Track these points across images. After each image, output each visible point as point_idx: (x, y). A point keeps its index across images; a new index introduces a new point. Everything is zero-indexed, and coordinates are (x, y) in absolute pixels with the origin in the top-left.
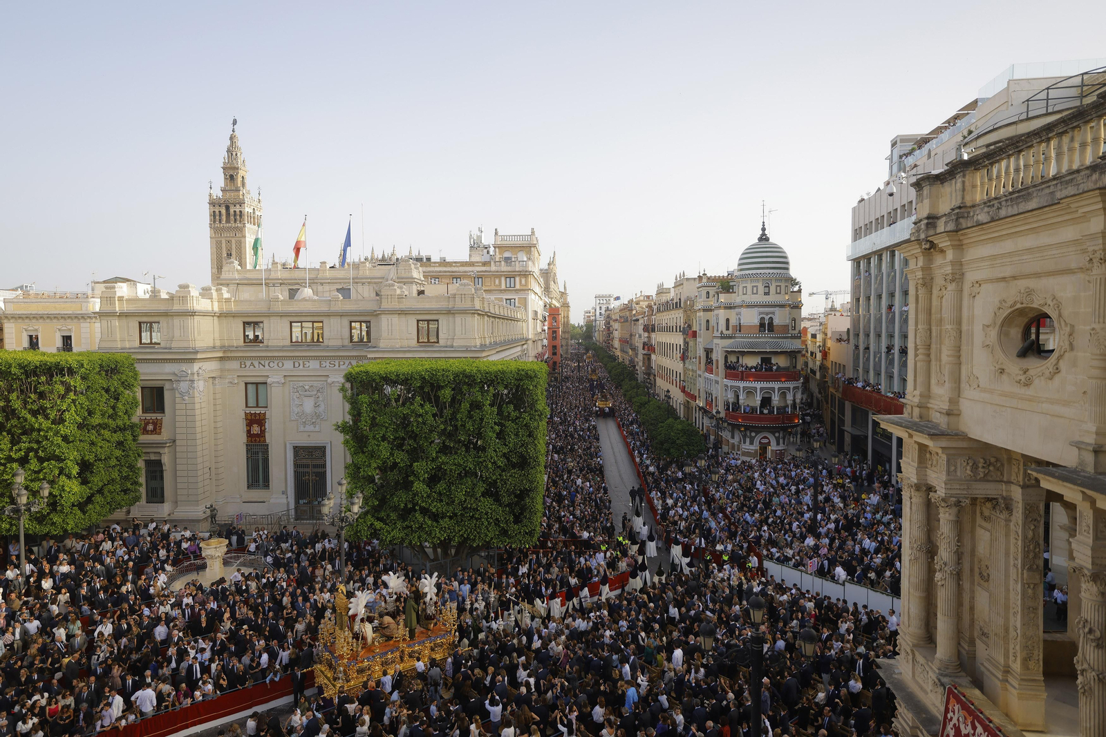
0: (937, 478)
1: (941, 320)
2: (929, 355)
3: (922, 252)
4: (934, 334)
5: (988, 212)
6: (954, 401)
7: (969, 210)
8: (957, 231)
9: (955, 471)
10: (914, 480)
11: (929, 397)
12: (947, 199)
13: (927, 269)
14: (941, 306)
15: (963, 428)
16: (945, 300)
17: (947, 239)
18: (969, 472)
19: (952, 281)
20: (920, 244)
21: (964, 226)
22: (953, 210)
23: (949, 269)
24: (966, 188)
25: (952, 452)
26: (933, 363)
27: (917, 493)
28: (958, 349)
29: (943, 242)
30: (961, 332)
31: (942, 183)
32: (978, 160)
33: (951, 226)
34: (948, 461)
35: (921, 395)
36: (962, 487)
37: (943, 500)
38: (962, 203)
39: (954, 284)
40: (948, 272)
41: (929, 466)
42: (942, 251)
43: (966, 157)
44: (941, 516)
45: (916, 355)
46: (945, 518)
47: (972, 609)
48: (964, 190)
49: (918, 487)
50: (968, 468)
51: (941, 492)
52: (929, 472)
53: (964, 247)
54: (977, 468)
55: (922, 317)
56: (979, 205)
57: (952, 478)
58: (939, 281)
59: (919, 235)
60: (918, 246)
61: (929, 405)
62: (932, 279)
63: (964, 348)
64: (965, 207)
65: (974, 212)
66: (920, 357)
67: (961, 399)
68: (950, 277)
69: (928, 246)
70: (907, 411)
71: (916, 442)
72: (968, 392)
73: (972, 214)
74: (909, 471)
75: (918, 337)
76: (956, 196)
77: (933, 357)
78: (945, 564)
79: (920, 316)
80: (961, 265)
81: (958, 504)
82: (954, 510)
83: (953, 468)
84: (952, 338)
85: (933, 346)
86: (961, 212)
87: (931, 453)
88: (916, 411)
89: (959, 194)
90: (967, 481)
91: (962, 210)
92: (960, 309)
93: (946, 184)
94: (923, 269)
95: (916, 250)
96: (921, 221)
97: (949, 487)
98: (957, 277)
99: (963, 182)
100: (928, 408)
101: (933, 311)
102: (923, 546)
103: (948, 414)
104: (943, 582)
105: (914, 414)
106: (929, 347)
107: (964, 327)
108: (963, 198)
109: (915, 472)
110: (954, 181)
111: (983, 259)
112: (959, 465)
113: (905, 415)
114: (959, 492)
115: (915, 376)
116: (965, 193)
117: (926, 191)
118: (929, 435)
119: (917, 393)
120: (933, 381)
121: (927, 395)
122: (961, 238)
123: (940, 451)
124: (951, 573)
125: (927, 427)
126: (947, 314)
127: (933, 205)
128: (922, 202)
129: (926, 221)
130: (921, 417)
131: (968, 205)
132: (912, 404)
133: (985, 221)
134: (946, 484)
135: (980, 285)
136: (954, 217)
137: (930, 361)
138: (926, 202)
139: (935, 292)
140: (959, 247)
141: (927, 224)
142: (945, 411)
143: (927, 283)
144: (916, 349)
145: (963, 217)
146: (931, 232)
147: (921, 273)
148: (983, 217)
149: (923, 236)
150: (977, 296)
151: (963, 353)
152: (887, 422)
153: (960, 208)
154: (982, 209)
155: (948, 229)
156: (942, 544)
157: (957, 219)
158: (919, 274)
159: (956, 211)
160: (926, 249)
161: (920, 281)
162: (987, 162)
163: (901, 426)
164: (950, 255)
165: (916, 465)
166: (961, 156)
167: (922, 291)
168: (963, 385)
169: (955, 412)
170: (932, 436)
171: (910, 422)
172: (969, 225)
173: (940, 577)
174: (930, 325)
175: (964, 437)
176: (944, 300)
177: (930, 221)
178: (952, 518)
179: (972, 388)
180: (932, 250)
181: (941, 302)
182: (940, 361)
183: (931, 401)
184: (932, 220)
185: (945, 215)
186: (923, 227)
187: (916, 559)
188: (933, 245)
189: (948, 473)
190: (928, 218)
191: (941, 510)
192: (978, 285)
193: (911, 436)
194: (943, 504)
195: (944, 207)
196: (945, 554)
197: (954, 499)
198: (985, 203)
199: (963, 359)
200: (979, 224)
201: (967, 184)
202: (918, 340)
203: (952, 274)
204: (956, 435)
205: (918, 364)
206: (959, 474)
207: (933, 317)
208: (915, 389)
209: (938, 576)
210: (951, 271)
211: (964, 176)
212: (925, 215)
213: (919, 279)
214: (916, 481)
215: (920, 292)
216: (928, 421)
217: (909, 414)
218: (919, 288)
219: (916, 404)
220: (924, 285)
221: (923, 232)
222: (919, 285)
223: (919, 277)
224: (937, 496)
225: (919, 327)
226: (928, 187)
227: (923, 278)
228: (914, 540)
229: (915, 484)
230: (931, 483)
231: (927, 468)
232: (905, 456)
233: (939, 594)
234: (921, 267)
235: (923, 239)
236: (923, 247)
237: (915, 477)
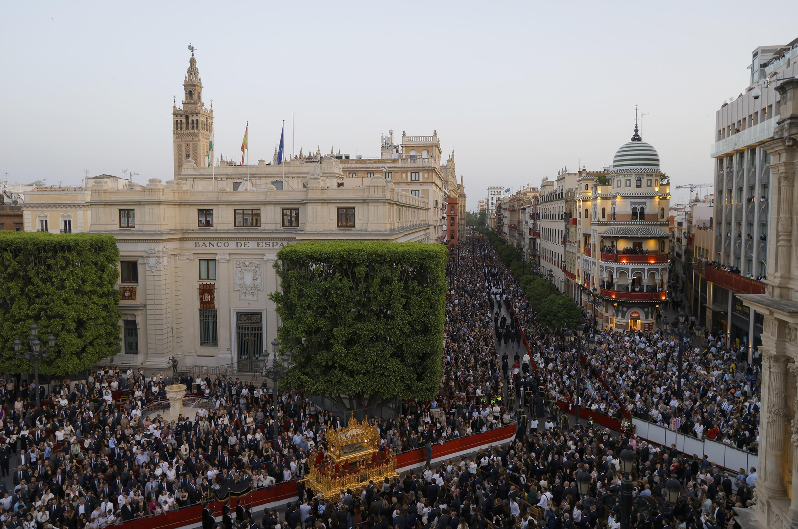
0: (795, 351)
2: (790, 241)
3: (785, 149)
4: (795, 222)
10: (773, 352)
11: (790, 278)
13: (789, 164)
20: (784, 142)
26: (794, 248)
27: (775, 364)
35: (781, 277)
41: (788, 340)
45: (778, 241)
49: (776, 359)
52: (787, 345)
55: (783, 206)
59: (782, 134)
60: (781, 144)
61: (790, 286)
62: (794, 173)
66: (781, 243)
69: (790, 143)
70: (768, 291)
71: (776, 319)
74: (769, 342)
75: (779, 225)
77: (793, 242)
85: (794, 233)
87: (790, 329)
88: (777, 292)
94: (785, 164)
95: (779, 147)
96: (784, 120)
100: (789, 288)
101: (795, 201)
102: (780, 410)
105: (775, 294)
106: (789, 234)
109: (774, 345)
113: (766, 295)
115: (775, 261)
117: (789, 94)
118: (788, 312)
119: (778, 274)
120: (793, 264)
121: (787, 276)
125: (787, 305)
128: (785, 103)
129: (789, 121)
130: (781, 296)
132: (773, 284)
137: (790, 247)
138: (790, 104)
141: (790, 124)
143: (789, 177)
144: (778, 236)
146: (794, 131)
147: (783, 168)
149: (785, 134)
152: (750, 300)
158: (782, 169)
160: (788, 146)
161: (783, 175)
163: (762, 304)
165: (775, 338)
167: (784, 184)
170: (792, 313)
171: (770, 300)
173: (795, 438)
174: (791, 214)
177: (793, 121)
180: (795, 147)
183: (791, 282)
184: (795, 120)
186: (786, 126)
187: (774, 422)
190: (791, 118)
193: (771, 313)
202: (778, 228)
205: (779, 249)
207: (794, 207)
208: (776, 271)
212: (788, 115)
213: (781, 173)
214: (775, 353)
215: (782, 185)
216: (788, 300)
217: (770, 293)
218: (782, 181)
219: (777, 285)
220: (786, 178)
221: (786, 131)
222: (782, 178)
223: (782, 171)
224: (795, 367)
225: (781, 216)
226: (792, 90)
227: (785, 172)
228: (772, 405)
229: (774, 356)
230: (789, 355)
231: (785, 341)
232: (765, 331)
233: (794, 454)
234: (784, 162)
235: (786, 137)
236: (786, 144)
237: (775, 349)
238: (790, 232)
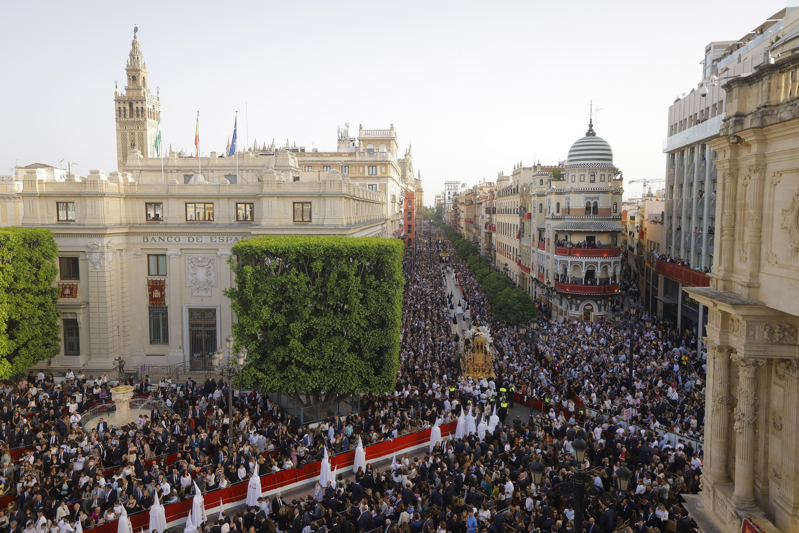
0: (738, 341)
1: (744, 206)
2: (733, 236)
3: (730, 146)
4: (738, 217)
5: (791, 111)
6: (755, 275)
7: (773, 108)
8: (761, 128)
9: (754, 335)
10: (717, 342)
11: (732, 272)
12: (754, 99)
13: (734, 161)
14: (745, 193)
15: (762, 299)
16: (749, 189)
17: (753, 134)
18: (766, 337)
19: (756, 171)
20: (728, 139)
21: (768, 123)
22: (759, 108)
23: (753, 161)
24: (772, 89)
25: (751, 319)
26: (737, 242)
27: (719, 354)
28: (759, 231)
29: (749, 137)
30: (762, 216)
31: (750, 85)
32: (783, 64)
33: (757, 123)
34: (748, 327)
35: (725, 270)
36: (760, 350)
37: (743, 360)
38: (767, 103)
39: (757, 174)
40: (752, 163)
41: (731, 331)
42: (748, 145)
43: (772, 61)
44: (741, 373)
45: (722, 236)
46: (744, 376)
47: (766, 453)
48: (769, 91)
49: (720, 349)
50: (766, 333)
51: (741, 353)
52: (731, 336)
53: (768, 141)
54: (773, 333)
55: (728, 202)
56: (782, 104)
57: (751, 341)
58: (744, 171)
59: (727, 131)
60: (726, 141)
61: (732, 279)
62: (738, 169)
63: (764, 229)
64: (770, 106)
65: (778, 110)
66: (725, 237)
67: (760, 274)
68: (754, 168)
69: (735, 141)
70: (712, 283)
71: (719, 310)
72: (767, 268)
73: (775, 112)
74: (713, 334)
75: (724, 220)
76: (762, 97)
77: (737, 237)
78: (743, 415)
79: (726, 202)
80: (765, 157)
81: (756, 363)
82: (753, 369)
83: (752, 333)
84: (754, 221)
85: (737, 228)
86: (766, 111)
87: (733, 320)
88: (721, 284)
89: (765, 94)
90: (764, 344)
91: (767, 109)
92: (762, 196)
93: (753, 86)
94: (730, 160)
95: (724, 144)
96: (729, 118)
97: (748, 349)
98: (761, 168)
99: (769, 84)
100: (731, 281)
101: (738, 197)
102: (724, 399)
103: (749, 286)
104: (741, 430)
105: (719, 286)
106: (733, 228)
107: (765, 211)
108: (768, 98)
109: (718, 336)
110: (760, 83)
111: (784, 152)
112: (757, 331)
113: (711, 287)
114: (756, 353)
115: (721, 254)
116: (771, 93)
117: (735, 92)
118: (731, 304)
119: (722, 268)
120: (736, 258)
121: (730, 270)
122: (765, 133)
123: (741, 318)
124: (749, 423)
125: (730, 297)
126: (751, 200)
127: (741, 104)
128: (731, 102)
129: (734, 119)
130: (725, 289)
131: (773, 104)
132: (717, 278)
133: (788, 118)
134: (745, 347)
135: (781, 175)
136: (759, 115)
137: (734, 241)
138: (735, 102)
139: (740, 181)
140: (763, 141)
141: (735, 121)
142: (746, 284)
143: (734, 173)
144: (722, 230)
145: (767, 115)
146: (739, 128)
147: (728, 164)
148: (786, 115)
149: (731, 132)
150: (778, 185)
151: (764, 235)
152: (695, 293)
153: (765, 107)
154: (785, 108)
155: (754, 125)
156: (741, 398)
157: (762, 117)
158: (727, 165)
159: (762, 110)
160: (733, 143)
161: (728, 171)
162: (792, 66)
163: (707, 297)
164: (755, 148)
165: (719, 330)
166: (768, 60)
167: (728, 180)
168: (762, 262)
169: (755, 285)
170: (734, 305)
171: (714, 293)
172: (773, 122)
173: (738, 425)
174: (735, 209)
175: (763, 307)
176: (748, 187)
177: (738, 118)
178: (751, 375)
179: (771, 265)
180: (739, 144)
181: (745, 190)
182: (743, 240)
183: (734, 275)
184: (739, 117)
185: (752, 113)
186: (731, 124)
187: (718, 410)
188: (740, 140)
189: (748, 337)
190: (736, 116)
191: (741, 369)
192: (779, 175)
193: (715, 305)
194: (742, 364)
195: (751, 106)
196: (743, 406)
197: (752, 360)
198: (788, 102)
199: (764, 239)
200: (782, 121)
201: (773, 85)
202: (724, 223)
203: (756, 165)
204: (756, 304)
205: (724, 243)
206: (757, 338)
207: (738, 202)
208: (720, 264)
209: (737, 425)
210: (755, 163)
211: (770, 78)
212: (734, 113)
213: (726, 169)
214: (719, 344)
215: (727, 180)
216: (731, 292)
217: (714, 286)
218: (726, 177)
219: (721, 278)
220: (731, 174)
221: (731, 128)
222: (726, 175)
223: (726, 168)
224: (737, 357)
225: (725, 211)
226: (738, 88)
227: (730, 169)
228: (716, 394)
229: (718, 346)
230: (733, 346)
231: (729, 332)
232: (710, 322)
233: (737, 440)
234: (729, 159)
235: (731, 135)
236: (731, 142)
237: (719, 340)
238: (734, 227)
